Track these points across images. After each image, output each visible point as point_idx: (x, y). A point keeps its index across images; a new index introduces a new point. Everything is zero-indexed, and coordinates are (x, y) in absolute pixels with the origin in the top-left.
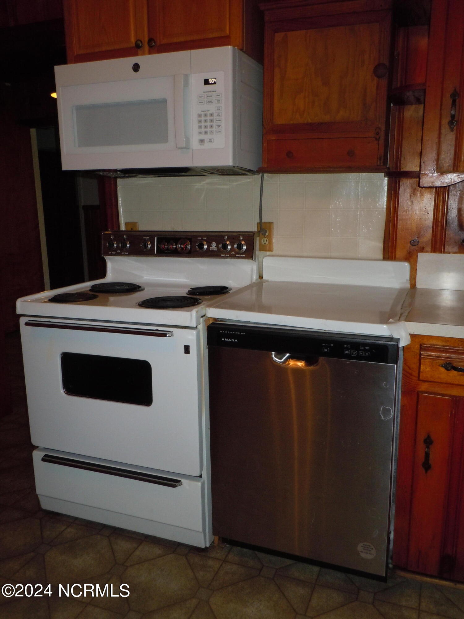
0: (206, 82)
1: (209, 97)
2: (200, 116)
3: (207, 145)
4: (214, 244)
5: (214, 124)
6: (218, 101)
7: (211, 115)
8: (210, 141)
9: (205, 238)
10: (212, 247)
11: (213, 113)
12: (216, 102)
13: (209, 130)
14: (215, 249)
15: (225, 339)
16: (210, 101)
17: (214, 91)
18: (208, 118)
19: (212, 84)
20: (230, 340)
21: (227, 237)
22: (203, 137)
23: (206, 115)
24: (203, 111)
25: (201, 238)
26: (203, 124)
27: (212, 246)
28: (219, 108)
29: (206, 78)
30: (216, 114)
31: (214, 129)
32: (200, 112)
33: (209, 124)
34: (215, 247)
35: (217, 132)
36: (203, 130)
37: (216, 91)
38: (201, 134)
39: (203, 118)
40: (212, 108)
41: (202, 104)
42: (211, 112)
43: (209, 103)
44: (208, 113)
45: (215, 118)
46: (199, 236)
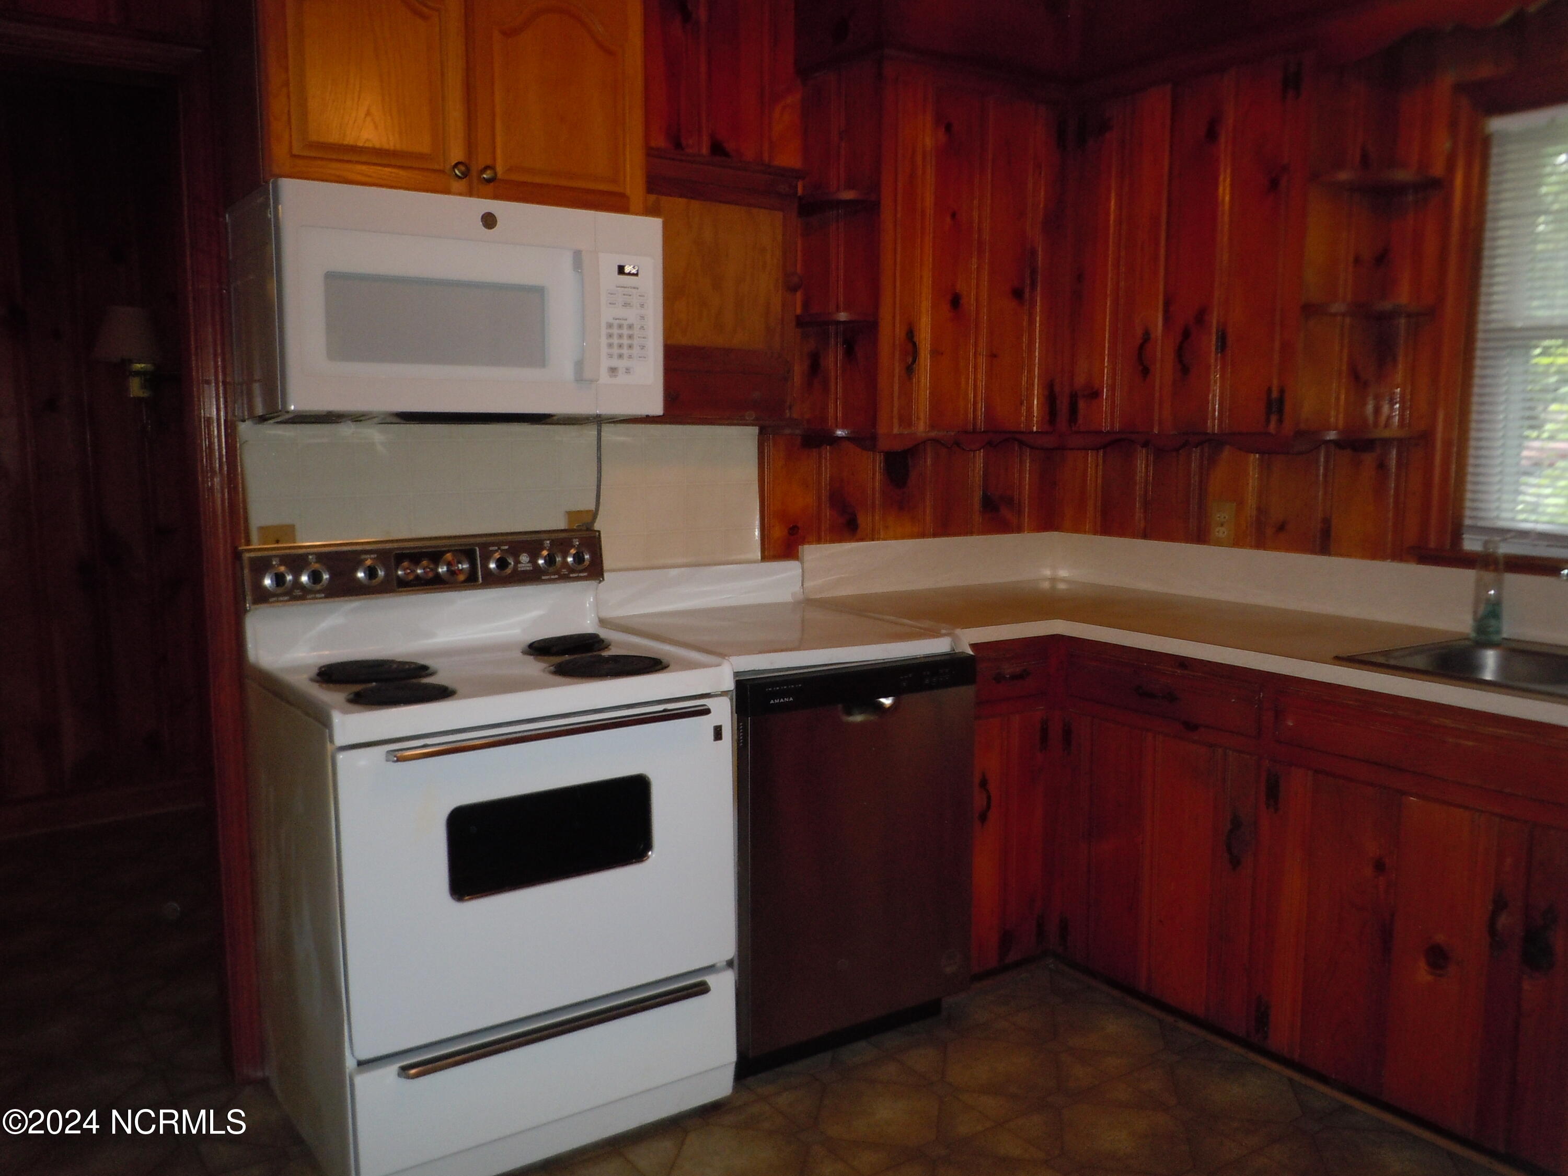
0: (621, 270)
1: (625, 296)
2: (610, 326)
3: (622, 379)
4: (524, 558)
5: (636, 342)
6: (642, 306)
7: (630, 327)
8: (628, 371)
9: (506, 547)
10: (522, 563)
11: (633, 325)
12: (638, 306)
13: (625, 351)
14: (529, 567)
15: (776, 700)
16: (629, 304)
17: (634, 288)
18: (625, 332)
19: (629, 274)
20: (782, 700)
21: (548, 542)
22: (615, 363)
23: (620, 326)
24: (616, 319)
25: (496, 548)
26: (616, 341)
27: (522, 561)
28: (642, 318)
29: (622, 264)
30: (639, 326)
31: (636, 351)
32: (611, 321)
33: (625, 341)
34: (528, 563)
35: (640, 357)
36: (616, 351)
37: (638, 288)
38: (612, 357)
39: (615, 331)
40: (631, 315)
41: (613, 306)
42: (629, 322)
43: (626, 306)
44: (625, 323)
45: (636, 332)
46: (493, 544)
